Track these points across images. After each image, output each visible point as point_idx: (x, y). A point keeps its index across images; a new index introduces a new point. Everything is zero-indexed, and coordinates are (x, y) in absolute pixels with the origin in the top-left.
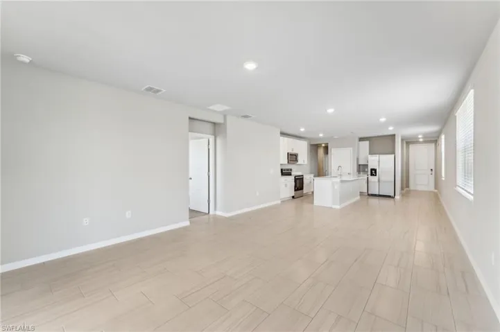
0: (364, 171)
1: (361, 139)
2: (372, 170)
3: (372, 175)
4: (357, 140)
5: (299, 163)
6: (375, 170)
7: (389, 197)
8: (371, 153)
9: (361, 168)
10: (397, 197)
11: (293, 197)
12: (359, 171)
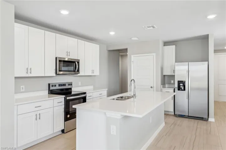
0: (170, 83)
1: (166, 44)
2: (179, 82)
3: (179, 89)
4: (161, 44)
5: (82, 73)
6: (184, 83)
7: (202, 119)
8: (178, 60)
9: (166, 80)
10: (211, 119)
11: (63, 131)
12: (163, 83)
